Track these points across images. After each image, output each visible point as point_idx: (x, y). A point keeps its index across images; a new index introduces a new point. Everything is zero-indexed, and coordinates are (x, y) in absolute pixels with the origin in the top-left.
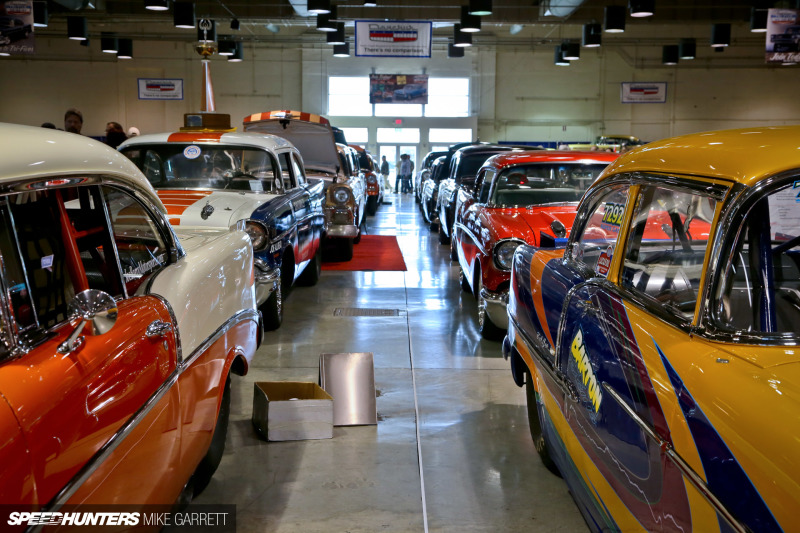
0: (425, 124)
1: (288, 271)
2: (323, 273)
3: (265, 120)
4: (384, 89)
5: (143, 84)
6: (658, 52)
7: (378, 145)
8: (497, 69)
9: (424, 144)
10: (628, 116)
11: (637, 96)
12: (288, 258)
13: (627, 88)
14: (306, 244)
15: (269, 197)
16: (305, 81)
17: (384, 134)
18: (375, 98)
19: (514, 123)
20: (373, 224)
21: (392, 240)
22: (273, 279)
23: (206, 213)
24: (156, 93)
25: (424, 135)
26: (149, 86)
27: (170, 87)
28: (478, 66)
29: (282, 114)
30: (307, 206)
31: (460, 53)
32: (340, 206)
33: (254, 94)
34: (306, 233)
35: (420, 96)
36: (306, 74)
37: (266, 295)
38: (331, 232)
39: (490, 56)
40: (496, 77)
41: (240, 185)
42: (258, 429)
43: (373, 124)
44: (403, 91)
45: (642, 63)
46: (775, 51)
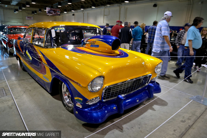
10: (28, 21)
13: (27, 17)
46: (48, 13)
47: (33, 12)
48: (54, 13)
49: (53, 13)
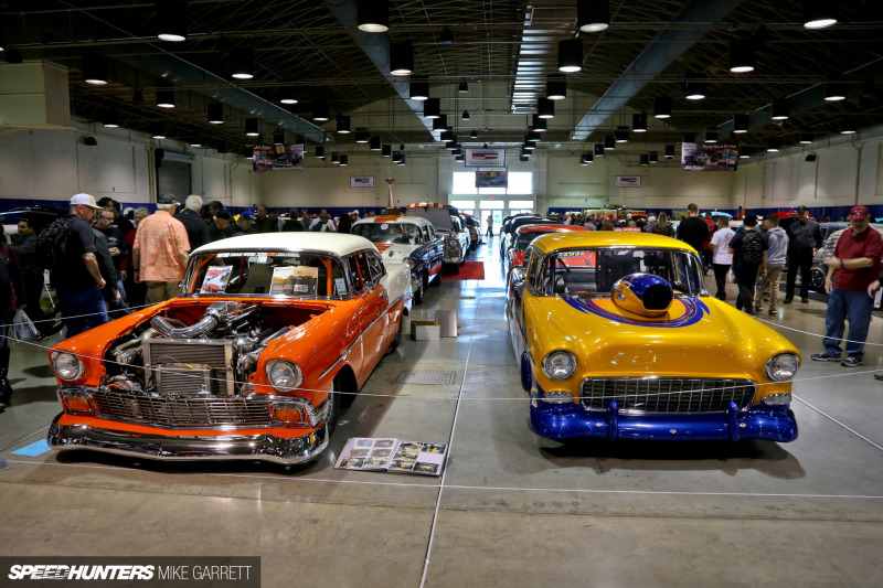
0: (507, 198)
1: (426, 279)
2: (443, 281)
3: (417, 207)
4: (483, 181)
5: (353, 179)
6: (638, 158)
7: (481, 210)
8: (548, 167)
9: (506, 210)
10: (622, 193)
11: (625, 183)
12: (426, 274)
13: (619, 178)
14: (434, 267)
15: (418, 246)
16: (440, 174)
17: (484, 204)
18: (479, 184)
19: (557, 197)
20: (474, 256)
21: (482, 264)
22: (419, 282)
23: (391, 254)
24: (360, 184)
25: (507, 204)
26: (357, 180)
27: (367, 181)
28: (537, 165)
29: (425, 204)
30: (435, 248)
31: (526, 159)
32: (453, 248)
33: (412, 183)
34: (435, 262)
35: (503, 182)
36: (441, 171)
37: (416, 289)
38: (448, 261)
39: (543, 160)
40: (548, 173)
41: (405, 240)
42: (413, 337)
43: (478, 198)
44: (494, 181)
45: (629, 164)
46: (687, 164)
47: (644, 159)
48: (713, 160)
49: (708, 162)
